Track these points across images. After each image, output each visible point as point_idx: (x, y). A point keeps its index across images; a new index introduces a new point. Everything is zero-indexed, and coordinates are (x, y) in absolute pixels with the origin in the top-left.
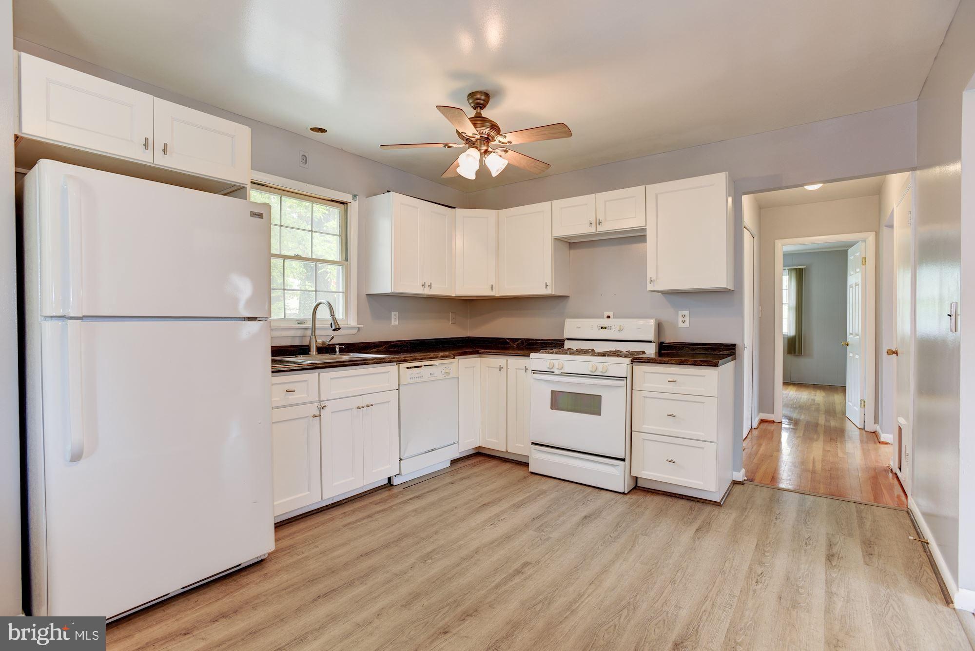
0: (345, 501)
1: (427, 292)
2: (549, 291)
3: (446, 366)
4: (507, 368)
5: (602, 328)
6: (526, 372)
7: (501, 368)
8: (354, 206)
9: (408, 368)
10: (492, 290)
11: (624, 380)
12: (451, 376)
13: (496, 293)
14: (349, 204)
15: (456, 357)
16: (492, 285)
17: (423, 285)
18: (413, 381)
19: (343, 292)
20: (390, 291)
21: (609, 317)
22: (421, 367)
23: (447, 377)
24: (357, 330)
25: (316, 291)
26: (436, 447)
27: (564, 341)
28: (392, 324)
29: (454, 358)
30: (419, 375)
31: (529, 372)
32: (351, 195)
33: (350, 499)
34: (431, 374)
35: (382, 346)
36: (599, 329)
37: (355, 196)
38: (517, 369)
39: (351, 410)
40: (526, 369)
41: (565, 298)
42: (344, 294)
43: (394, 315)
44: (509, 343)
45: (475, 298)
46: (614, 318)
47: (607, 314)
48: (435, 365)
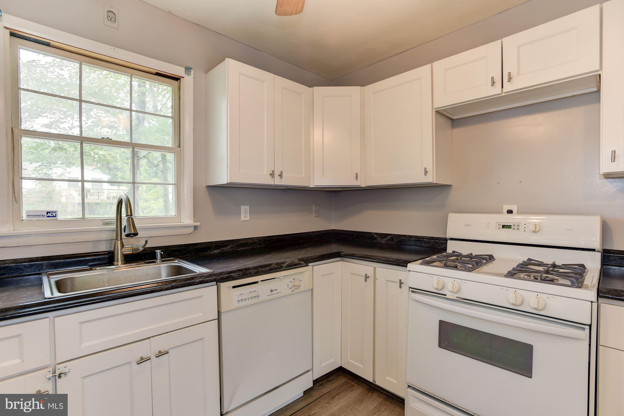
1: (278, 182)
2: (430, 179)
3: (296, 277)
4: (375, 279)
5: (504, 227)
6: (400, 287)
7: (367, 277)
8: (188, 82)
9: (234, 287)
10: (357, 179)
11: (584, 329)
12: (302, 288)
13: (363, 183)
14: (181, 79)
15: (309, 264)
16: (357, 174)
17: (272, 175)
18: (241, 304)
19: (175, 184)
20: (226, 183)
21: (510, 212)
22: (257, 282)
23: (296, 291)
24: (192, 229)
25: (134, 183)
27: (446, 240)
28: (242, 220)
29: (307, 265)
30: (253, 295)
31: (405, 288)
32: (184, 68)
34: (271, 291)
35: (226, 246)
36: (499, 228)
37: (188, 70)
38: (388, 281)
39: (129, 364)
40: (401, 283)
41: (446, 187)
42: (176, 186)
43: (245, 210)
44: (376, 238)
45: (339, 189)
46: (518, 213)
47: (507, 207)
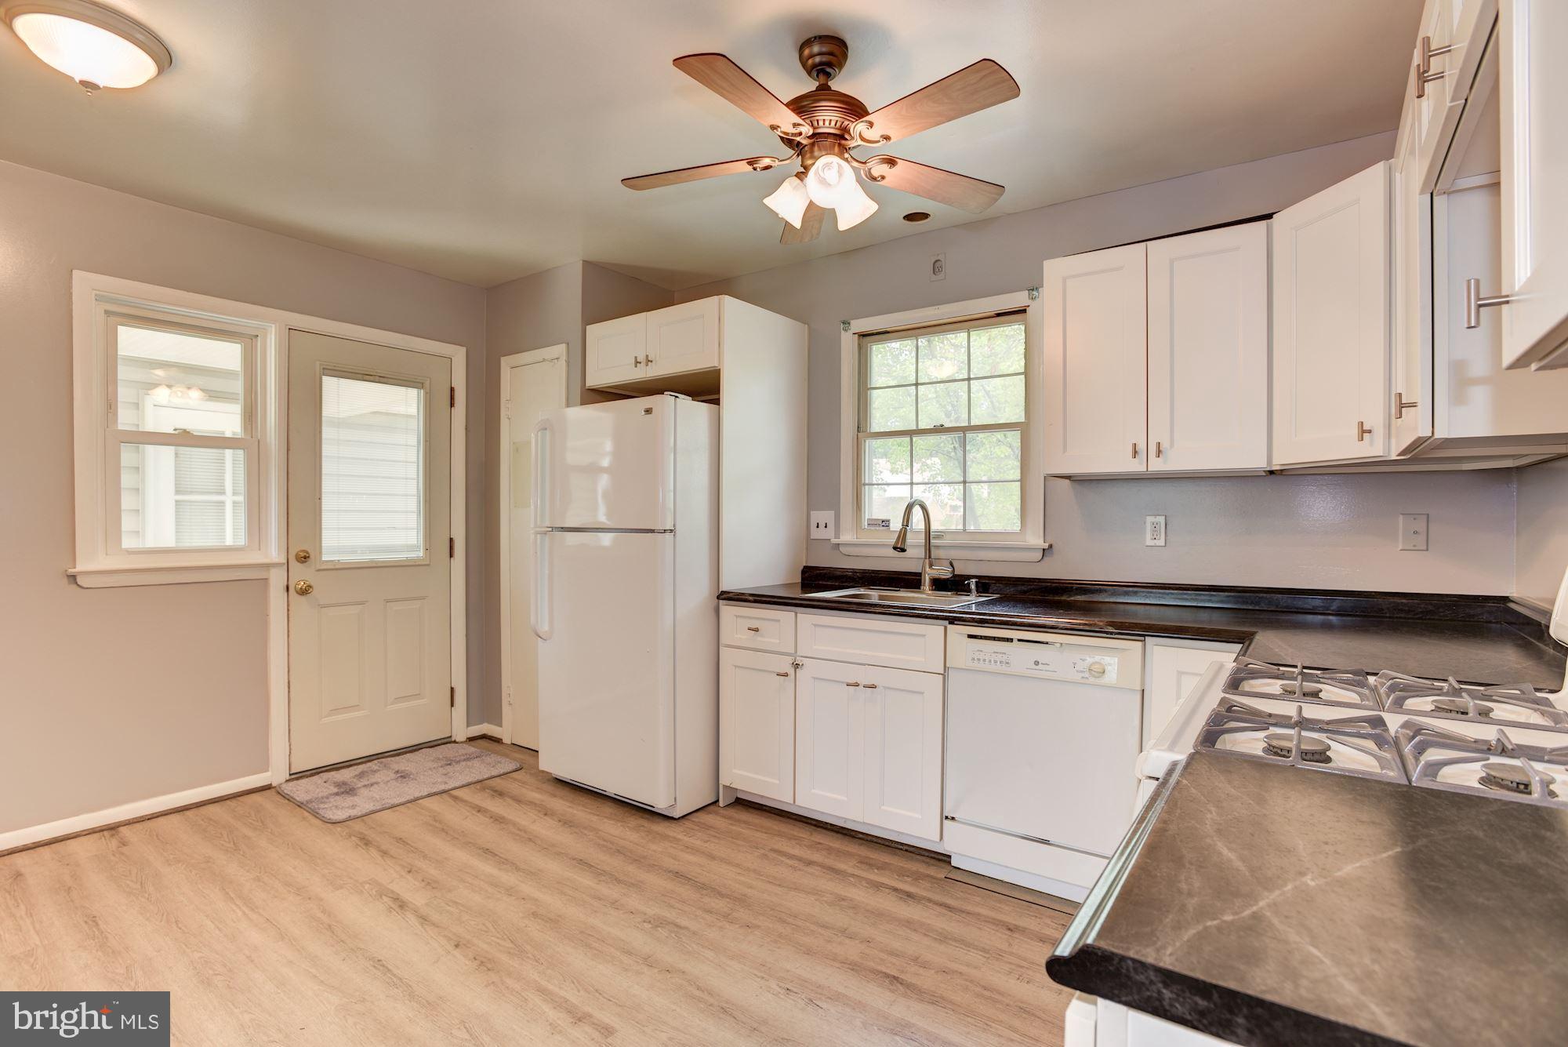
0: (861, 836)
8: (1034, 310)
9: (971, 636)
14: (1027, 308)
17: (1136, 451)
22: (1011, 640)
24: (1040, 554)
25: (965, 482)
26: (1052, 840)
30: (999, 658)
32: (1027, 291)
33: (869, 838)
34: (1037, 663)
37: (1033, 291)
42: (1021, 484)
43: (1153, 525)
48: (1053, 644)
